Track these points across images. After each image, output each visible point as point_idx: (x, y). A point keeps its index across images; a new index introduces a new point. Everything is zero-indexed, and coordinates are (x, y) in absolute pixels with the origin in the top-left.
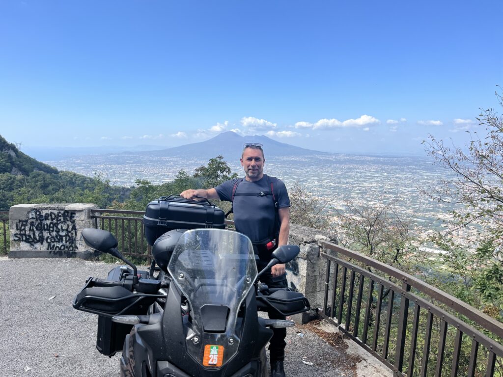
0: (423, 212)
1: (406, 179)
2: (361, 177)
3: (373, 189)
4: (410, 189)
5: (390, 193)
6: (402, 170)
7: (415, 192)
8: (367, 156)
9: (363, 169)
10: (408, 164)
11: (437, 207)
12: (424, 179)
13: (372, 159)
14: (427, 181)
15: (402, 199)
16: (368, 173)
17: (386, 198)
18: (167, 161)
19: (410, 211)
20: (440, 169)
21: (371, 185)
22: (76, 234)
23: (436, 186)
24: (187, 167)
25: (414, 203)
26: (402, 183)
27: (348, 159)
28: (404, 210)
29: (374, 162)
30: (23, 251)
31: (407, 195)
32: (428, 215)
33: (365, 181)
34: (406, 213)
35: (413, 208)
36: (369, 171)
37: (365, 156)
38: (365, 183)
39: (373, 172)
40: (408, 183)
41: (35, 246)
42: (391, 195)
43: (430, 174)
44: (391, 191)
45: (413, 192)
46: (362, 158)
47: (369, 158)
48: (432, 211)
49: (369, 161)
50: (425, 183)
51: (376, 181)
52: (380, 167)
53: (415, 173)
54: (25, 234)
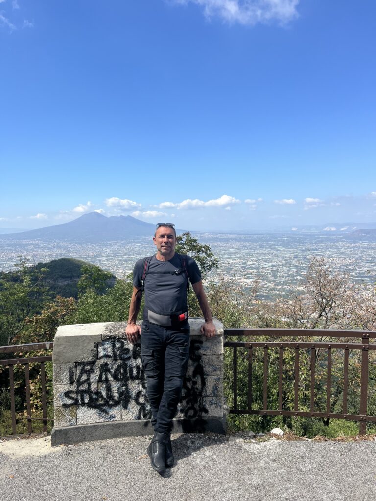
0: (283, 285)
1: (266, 254)
2: (225, 254)
3: (237, 265)
4: (271, 264)
5: (252, 268)
6: (262, 246)
7: (275, 266)
8: (230, 234)
9: (226, 246)
10: (267, 241)
11: (295, 280)
12: (282, 254)
13: (234, 236)
14: (285, 255)
15: (264, 274)
16: (231, 250)
17: (250, 273)
18: (26, 244)
19: (272, 285)
20: (295, 245)
21: (235, 262)
22: (204, 383)
23: (293, 260)
24: (50, 250)
25: (275, 276)
26: (263, 259)
27: (212, 237)
28: (266, 284)
29: (237, 240)
30: (85, 428)
31: (267, 270)
32: (287, 288)
33: (229, 258)
34: (268, 287)
35: (274, 282)
36: (232, 248)
37: (227, 234)
38: (229, 260)
39: (236, 249)
40: (268, 259)
41: (110, 414)
42: (253, 270)
43: (287, 249)
44: (254, 266)
45: (273, 266)
46: (225, 236)
47: (231, 236)
48: (290, 283)
49: (232, 239)
50: (282, 258)
51: (239, 258)
52: (242, 244)
53: (274, 248)
54: (88, 391)
